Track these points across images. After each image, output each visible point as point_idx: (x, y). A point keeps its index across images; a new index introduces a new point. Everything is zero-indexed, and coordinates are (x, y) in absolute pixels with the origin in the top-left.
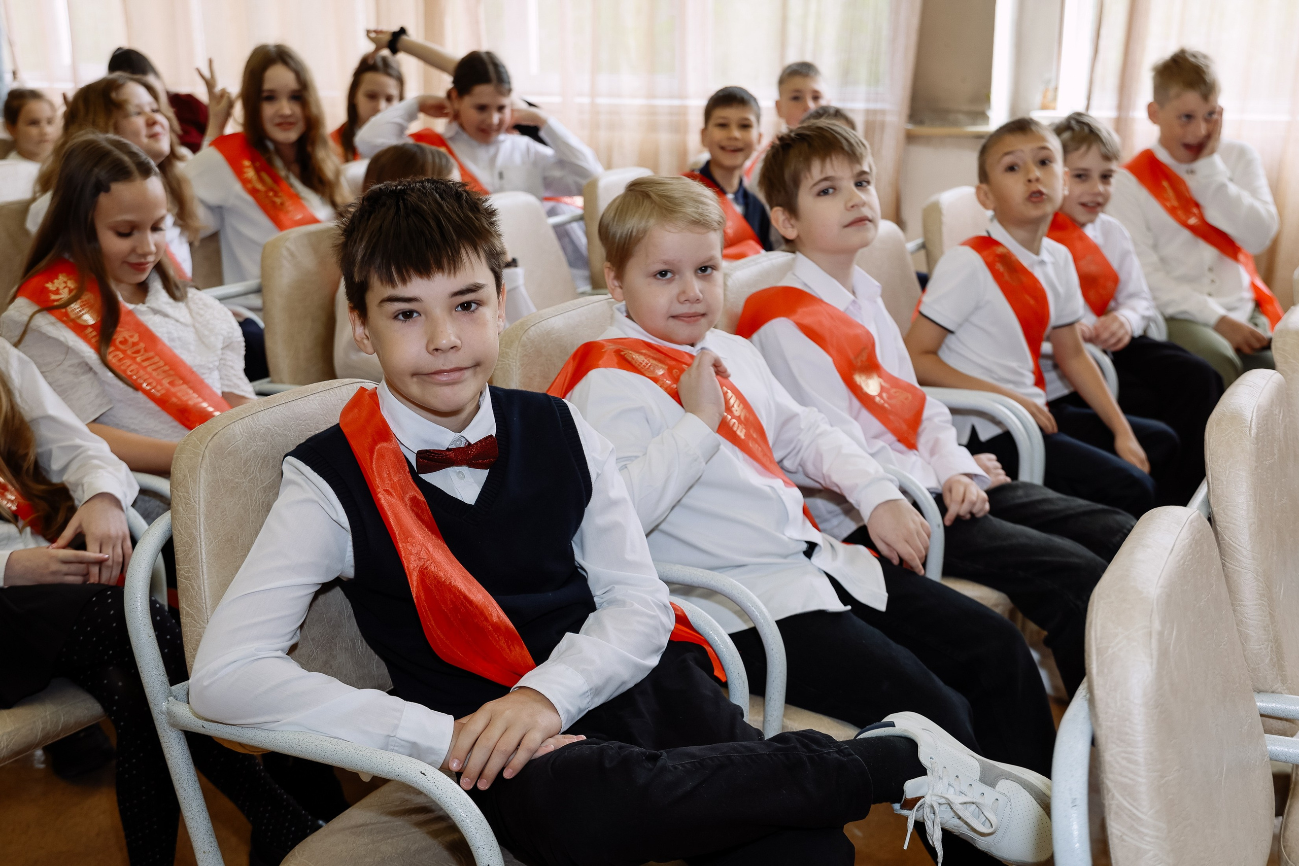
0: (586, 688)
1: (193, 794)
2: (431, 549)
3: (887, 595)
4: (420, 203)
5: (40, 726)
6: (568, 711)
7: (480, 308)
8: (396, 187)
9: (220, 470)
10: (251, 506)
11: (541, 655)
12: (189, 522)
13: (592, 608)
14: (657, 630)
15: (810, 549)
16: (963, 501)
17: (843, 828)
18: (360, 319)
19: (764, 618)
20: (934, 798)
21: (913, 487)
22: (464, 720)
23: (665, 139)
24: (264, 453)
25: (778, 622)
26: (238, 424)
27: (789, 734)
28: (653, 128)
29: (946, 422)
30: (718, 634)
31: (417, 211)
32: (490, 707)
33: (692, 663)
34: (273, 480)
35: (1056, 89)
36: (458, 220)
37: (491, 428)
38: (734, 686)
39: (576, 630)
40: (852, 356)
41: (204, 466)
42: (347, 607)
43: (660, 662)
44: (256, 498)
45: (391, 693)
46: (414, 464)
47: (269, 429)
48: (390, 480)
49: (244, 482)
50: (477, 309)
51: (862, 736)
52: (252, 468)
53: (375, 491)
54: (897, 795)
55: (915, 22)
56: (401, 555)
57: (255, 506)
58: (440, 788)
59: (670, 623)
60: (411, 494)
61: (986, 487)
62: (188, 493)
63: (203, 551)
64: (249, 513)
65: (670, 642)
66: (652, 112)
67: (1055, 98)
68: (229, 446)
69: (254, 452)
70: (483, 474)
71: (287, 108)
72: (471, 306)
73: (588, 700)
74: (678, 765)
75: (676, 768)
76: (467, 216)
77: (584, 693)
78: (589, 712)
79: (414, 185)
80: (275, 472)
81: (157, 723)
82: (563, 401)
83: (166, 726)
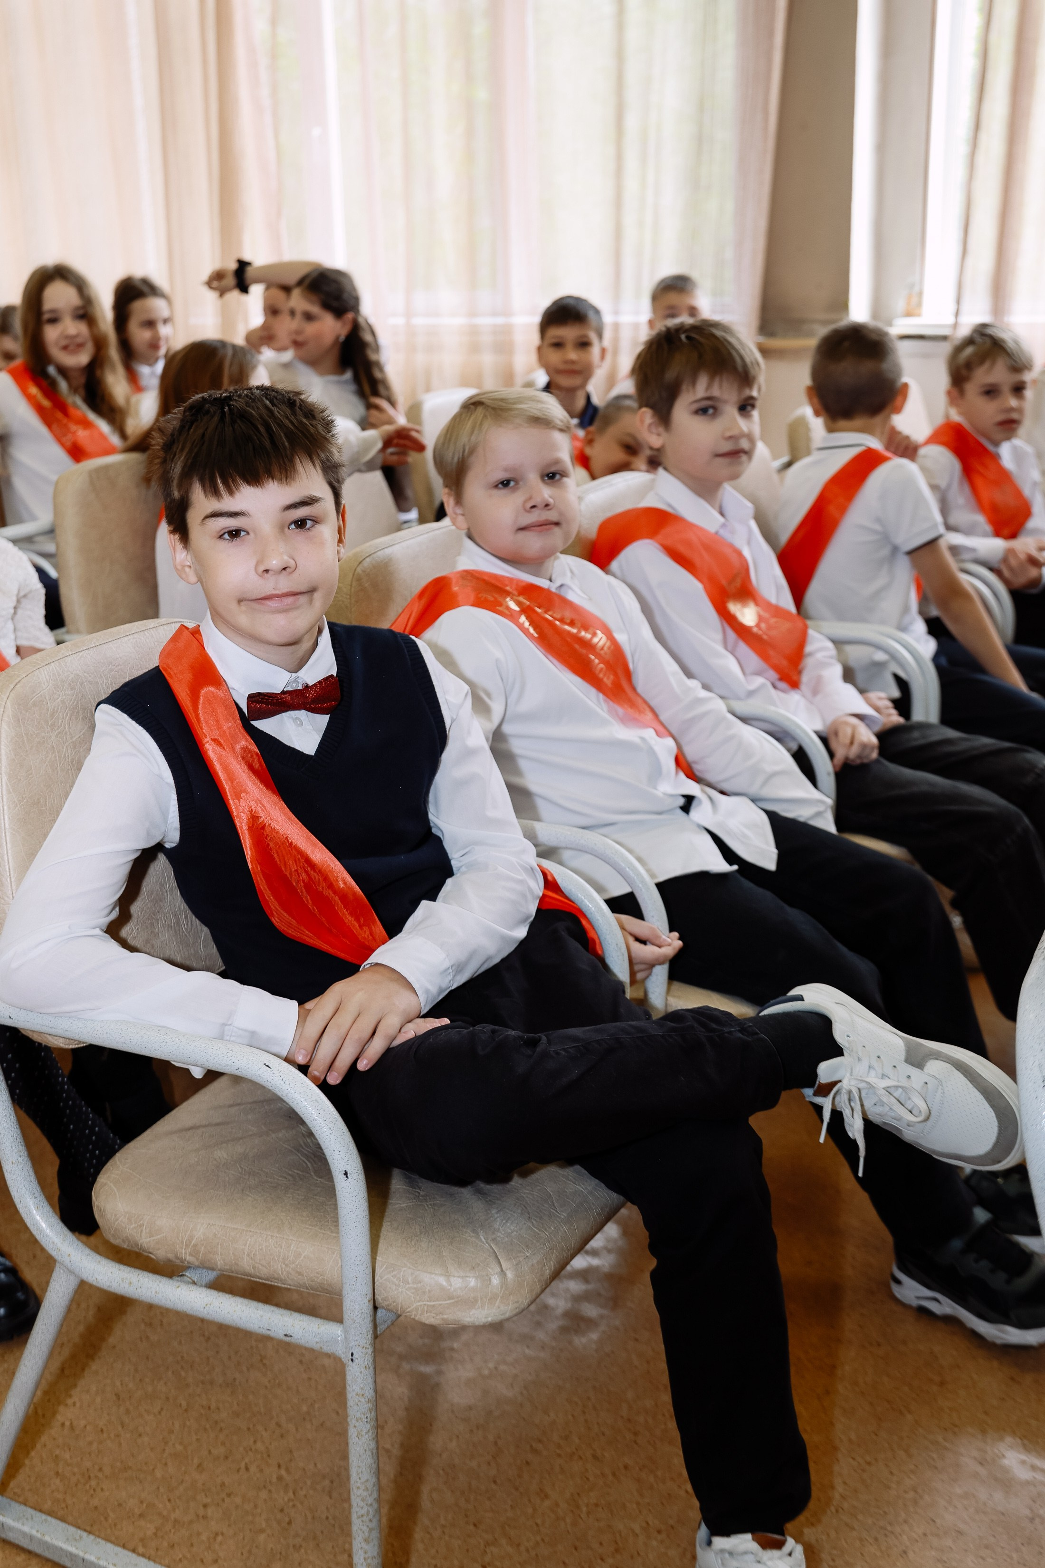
0: (447, 964)
2: (268, 806)
3: (775, 851)
4: (248, 408)
6: (427, 991)
7: (317, 526)
8: (221, 394)
9: (24, 723)
10: (60, 763)
11: (394, 928)
13: (450, 873)
14: (524, 896)
15: (688, 804)
16: (852, 743)
17: (747, 1120)
18: (181, 542)
19: (643, 881)
20: (853, 1083)
21: (798, 731)
22: (309, 1005)
23: (488, 360)
24: (73, 703)
25: (659, 886)
26: (44, 670)
27: (682, 1012)
28: (474, 348)
29: (831, 657)
30: (592, 900)
31: (243, 416)
32: (339, 989)
33: (564, 934)
34: (84, 734)
35: (920, 294)
36: (292, 428)
37: (331, 668)
38: (612, 959)
39: (433, 898)
40: (724, 582)
41: (6, 719)
42: (169, 878)
43: (528, 933)
44: (65, 754)
45: (224, 975)
46: (245, 710)
47: (78, 675)
48: (218, 729)
49: (51, 737)
50: (313, 527)
51: (762, 1014)
52: (60, 721)
53: (201, 742)
54: (811, 1079)
55: (762, 224)
56: (233, 813)
57: (63, 764)
58: (287, 1083)
59: (538, 888)
60: (243, 743)
61: (877, 728)
63: (6, 817)
64: (58, 772)
65: (539, 910)
66: (473, 331)
67: (919, 304)
68: (34, 695)
69: (63, 702)
70: (323, 720)
72: (306, 523)
73: (450, 977)
74: (560, 1050)
75: (558, 1053)
76: (301, 423)
77: (446, 970)
78: (451, 992)
79: (241, 392)
80: (86, 725)
82: (411, 638)
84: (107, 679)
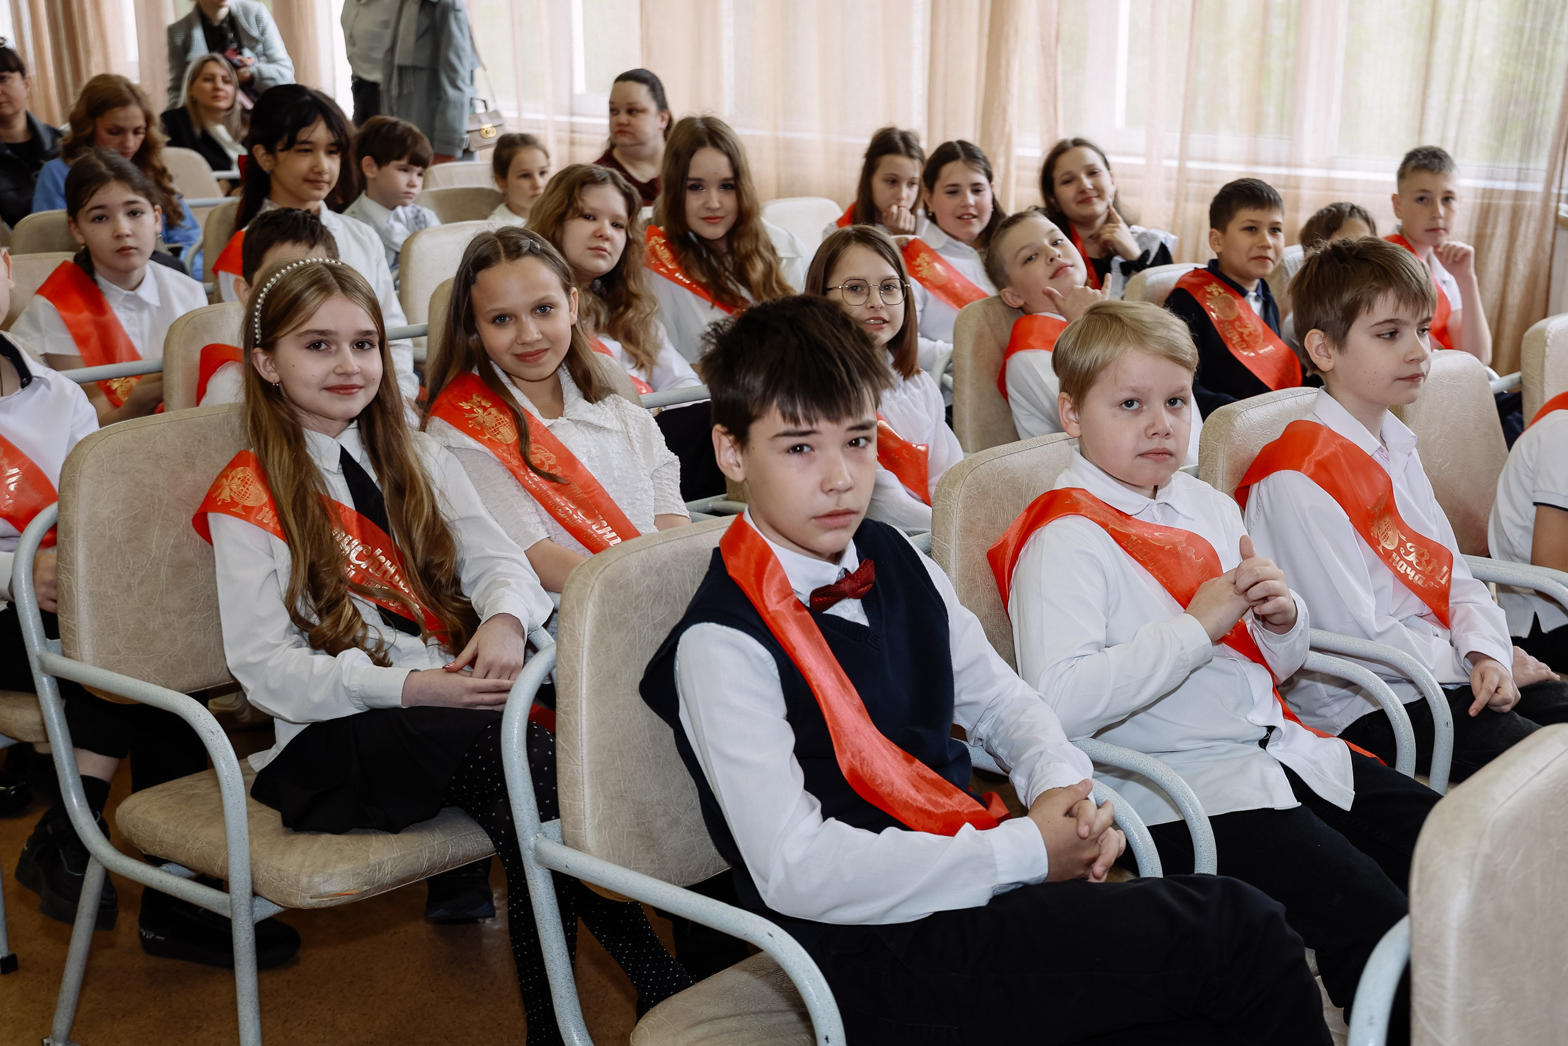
1: (554, 935)
3: (1354, 792)
5: (426, 854)
7: (868, 445)
9: (608, 603)
10: (639, 643)
12: (572, 655)
15: (1269, 735)
24: (658, 588)
41: (592, 598)
44: (645, 635)
47: (666, 563)
50: (866, 445)
52: (644, 604)
57: (643, 643)
58: (785, 952)
62: (574, 625)
64: (636, 651)
68: (621, 578)
69: (648, 586)
71: (718, 200)
72: (860, 442)
81: (524, 859)
83: (533, 863)
84: (694, 567)
